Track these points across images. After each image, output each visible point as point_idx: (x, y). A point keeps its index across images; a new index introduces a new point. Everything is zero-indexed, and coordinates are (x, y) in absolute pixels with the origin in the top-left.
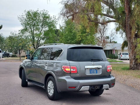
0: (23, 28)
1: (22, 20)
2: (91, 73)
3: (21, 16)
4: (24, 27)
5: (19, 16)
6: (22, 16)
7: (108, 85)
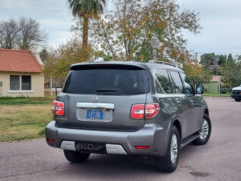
7: (120, 146)
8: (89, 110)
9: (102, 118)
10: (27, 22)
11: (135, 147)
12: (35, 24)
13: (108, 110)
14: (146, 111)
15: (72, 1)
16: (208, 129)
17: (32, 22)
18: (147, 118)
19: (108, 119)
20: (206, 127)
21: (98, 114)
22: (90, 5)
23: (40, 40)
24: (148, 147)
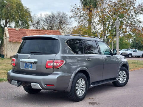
7: (38, 84)
8: (26, 63)
9: (31, 68)
10: (61, 14)
11: (46, 85)
12: (65, 15)
14: (54, 64)
15: (83, 1)
16: (126, 77)
17: (64, 14)
18: (54, 68)
20: (124, 76)
21: (30, 66)
22: (92, 3)
23: (68, 25)
24: (53, 85)
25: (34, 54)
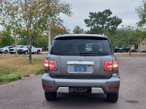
0: (140, 20)
1: (139, 12)
2: (75, 71)
3: (138, 7)
4: (142, 19)
5: (136, 8)
6: (140, 7)
7: (101, 88)
8: (76, 66)
9: (85, 71)
13: (89, 65)
19: (90, 71)
21: (83, 69)
25: (85, 56)
